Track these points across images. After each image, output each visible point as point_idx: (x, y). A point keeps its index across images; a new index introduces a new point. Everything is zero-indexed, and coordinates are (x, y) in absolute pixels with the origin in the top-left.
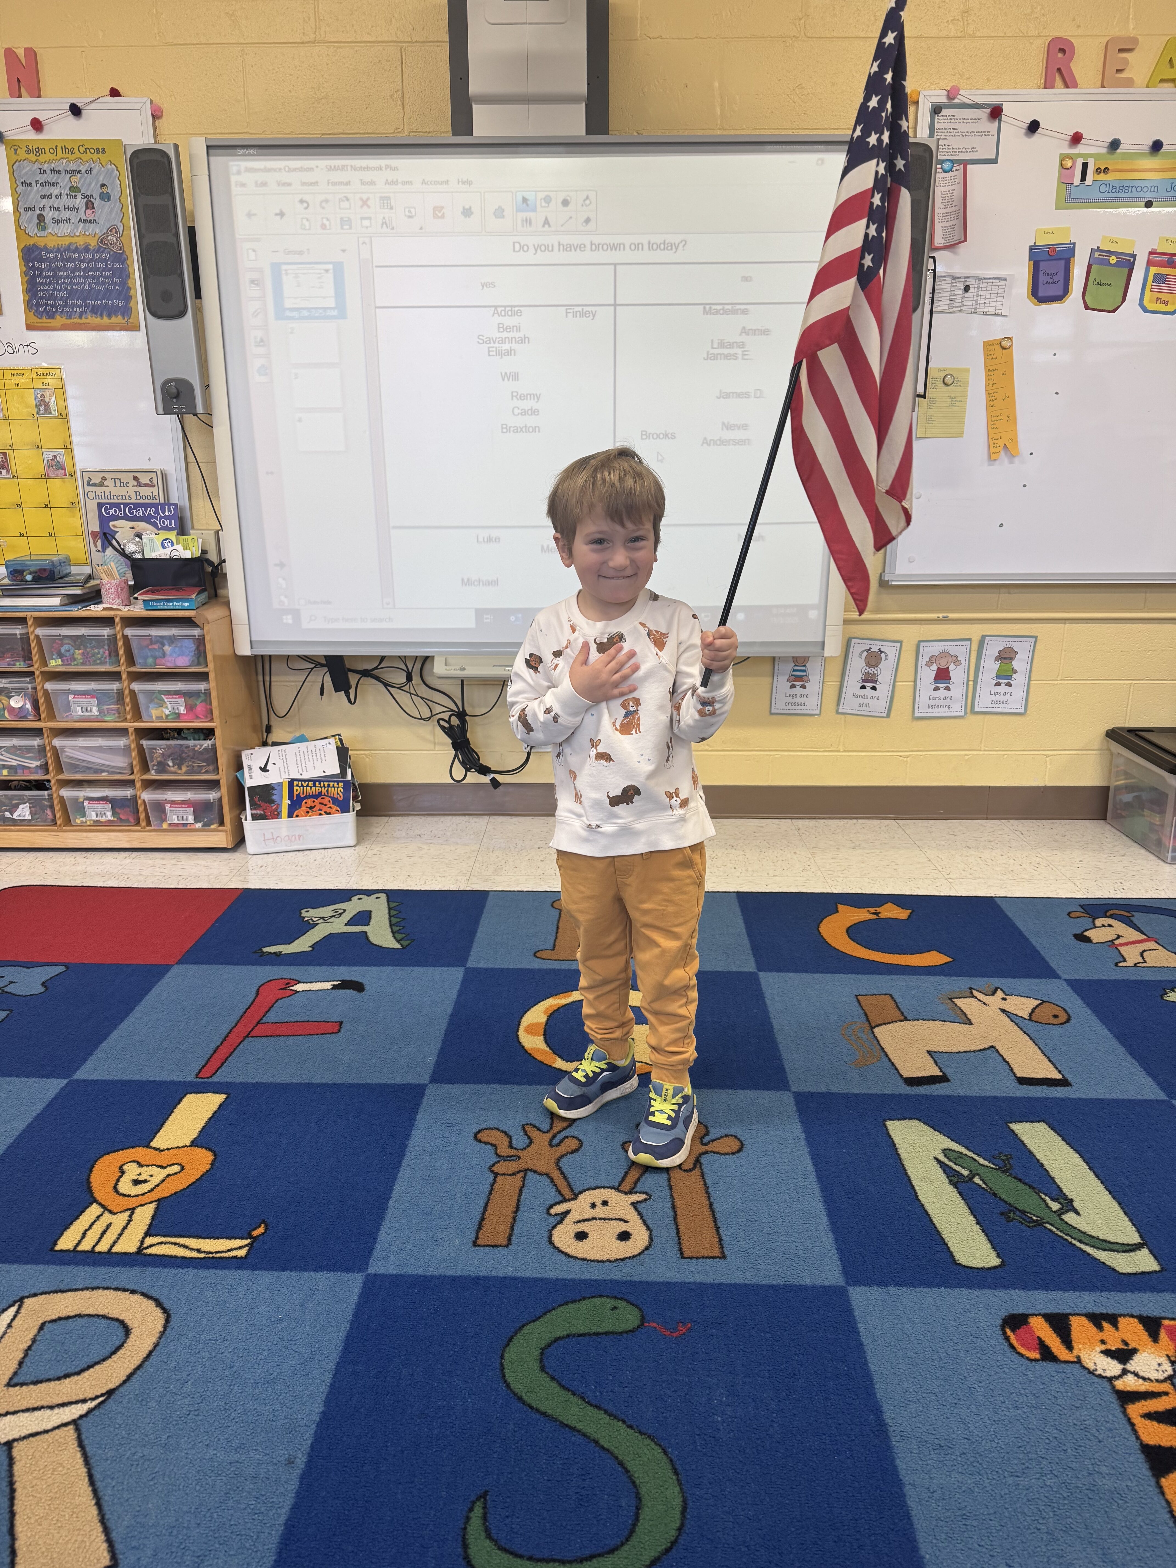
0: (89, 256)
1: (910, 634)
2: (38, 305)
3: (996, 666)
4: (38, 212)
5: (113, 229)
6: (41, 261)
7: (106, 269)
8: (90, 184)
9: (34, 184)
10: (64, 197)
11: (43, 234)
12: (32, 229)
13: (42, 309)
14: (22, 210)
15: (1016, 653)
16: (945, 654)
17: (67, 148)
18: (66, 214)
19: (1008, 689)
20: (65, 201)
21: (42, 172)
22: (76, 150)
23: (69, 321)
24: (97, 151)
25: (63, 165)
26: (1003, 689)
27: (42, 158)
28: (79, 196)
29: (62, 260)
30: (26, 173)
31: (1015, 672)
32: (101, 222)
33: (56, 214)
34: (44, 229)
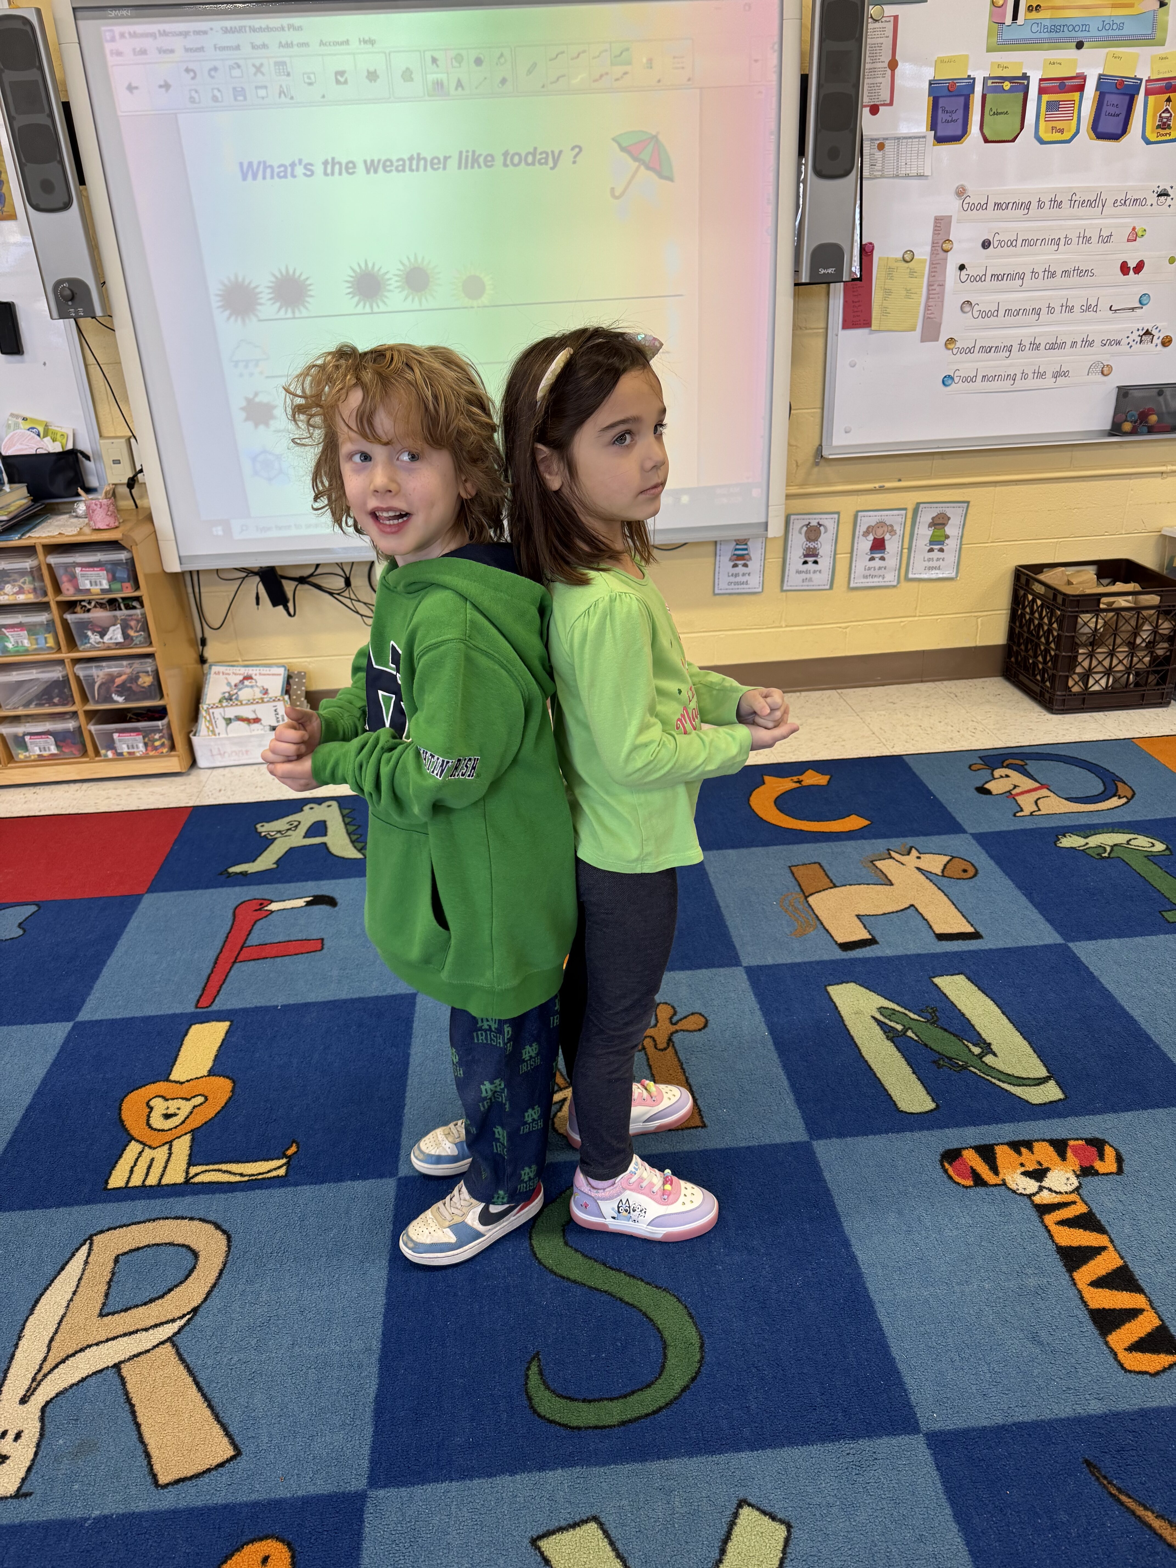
1: (847, 505)
3: (930, 532)
15: (949, 519)
16: (881, 524)
19: (940, 555)
26: (936, 554)
31: (947, 537)
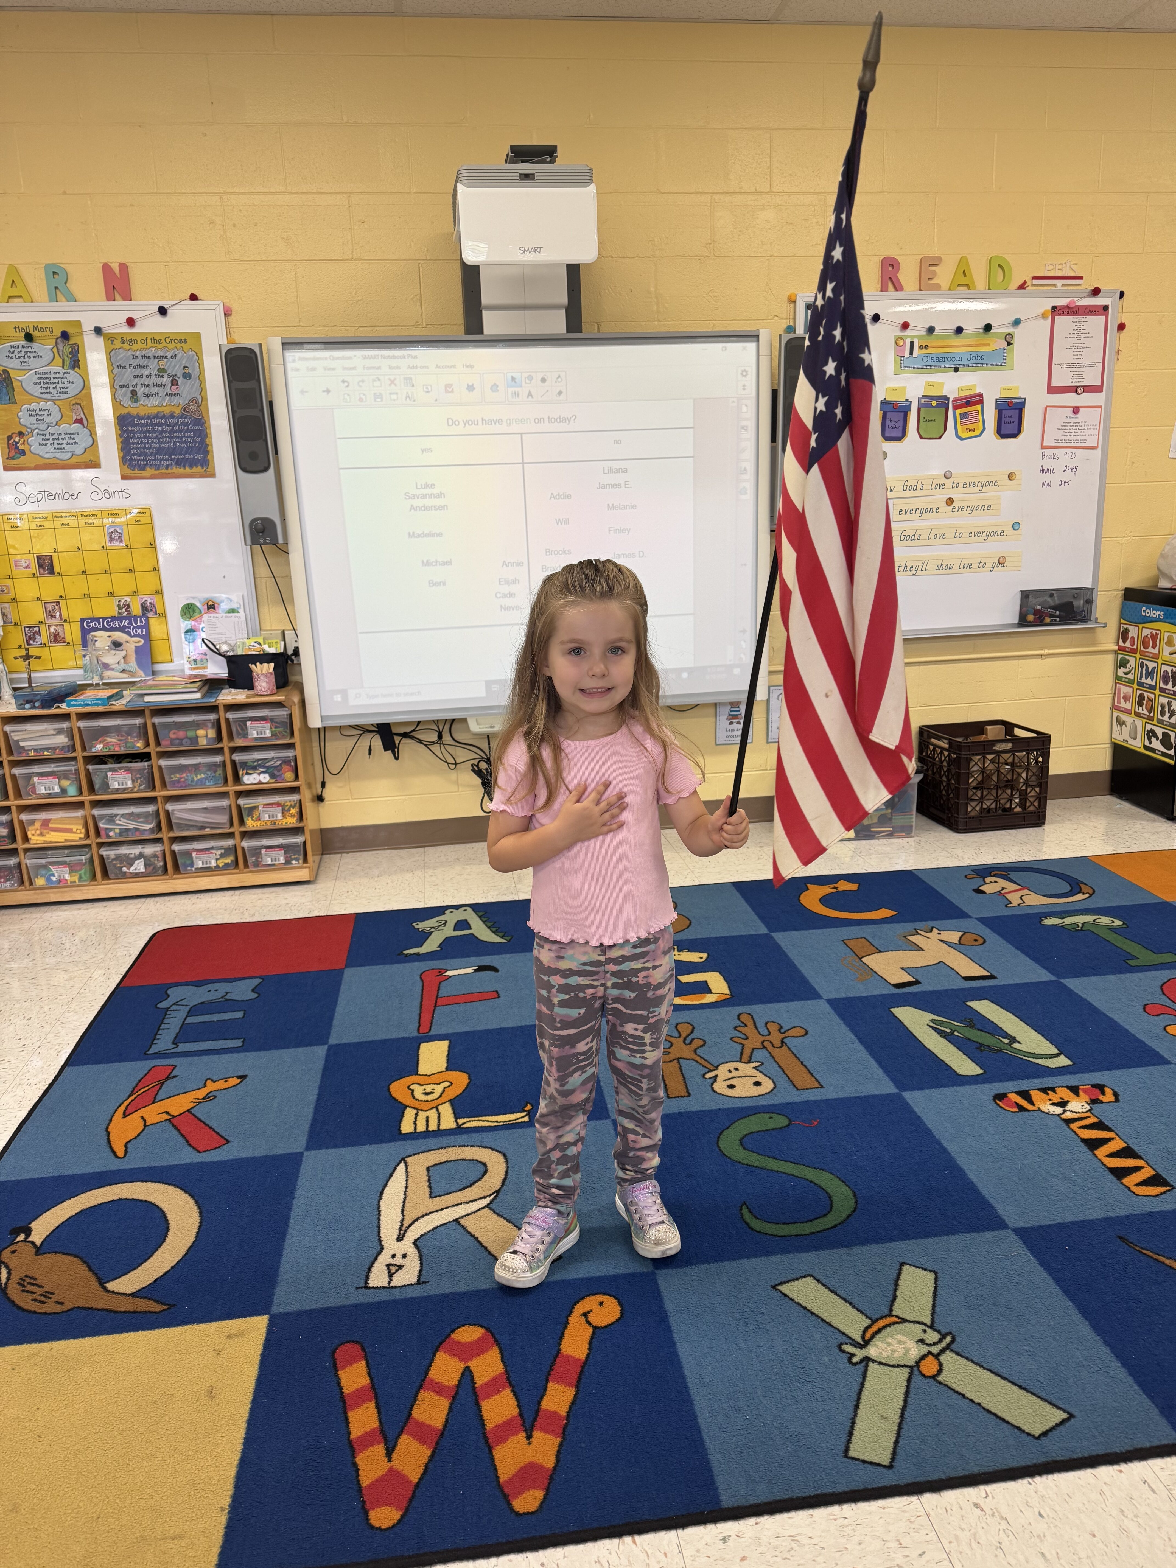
0: (174, 421)
2: (131, 459)
4: (131, 388)
5: (193, 400)
6: (134, 425)
7: (187, 431)
8: (175, 366)
9: (128, 367)
10: (153, 377)
11: (135, 405)
12: (126, 402)
13: (134, 463)
14: (117, 387)
17: (155, 339)
18: (155, 390)
20: (154, 379)
21: (135, 357)
22: (163, 341)
23: (157, 472)
24: (181, 341)
25: (152, 352)
27: (135, 347)
28: (166, 375)
29: (152, 425)
30: (121, 359)
32: (184, 395)
33: (147, 390)
34: (136, 401)
